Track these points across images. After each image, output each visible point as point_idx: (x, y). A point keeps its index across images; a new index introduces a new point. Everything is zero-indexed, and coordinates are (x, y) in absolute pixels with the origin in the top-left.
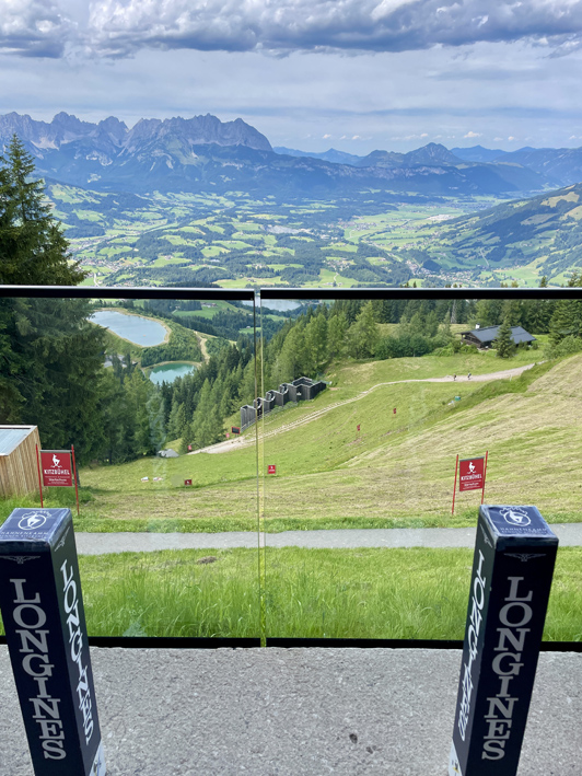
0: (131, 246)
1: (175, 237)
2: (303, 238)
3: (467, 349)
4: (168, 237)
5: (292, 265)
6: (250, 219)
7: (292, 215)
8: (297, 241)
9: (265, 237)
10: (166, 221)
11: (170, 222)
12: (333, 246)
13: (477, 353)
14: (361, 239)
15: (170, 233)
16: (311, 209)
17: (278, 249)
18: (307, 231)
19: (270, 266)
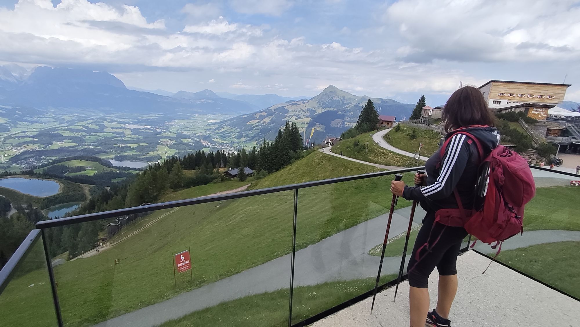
0: (32, 137)
1: (65, 131)
2: (147, 131)
3: (227, 178)
4: (60, 132)
5: (141, 144)
6: (115, 121)
7: (140, 119)
8: (144, 132)
9: (125, 131)
10: (58, 123)
11: (61, 123)
12: (164, 134)
13: (231, 180)
14: (177, 130)
15: (62, 130)
16: (150, 116)
17: (133, 136)
18: (149, 127)
19: (129, 145)
